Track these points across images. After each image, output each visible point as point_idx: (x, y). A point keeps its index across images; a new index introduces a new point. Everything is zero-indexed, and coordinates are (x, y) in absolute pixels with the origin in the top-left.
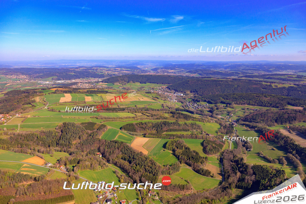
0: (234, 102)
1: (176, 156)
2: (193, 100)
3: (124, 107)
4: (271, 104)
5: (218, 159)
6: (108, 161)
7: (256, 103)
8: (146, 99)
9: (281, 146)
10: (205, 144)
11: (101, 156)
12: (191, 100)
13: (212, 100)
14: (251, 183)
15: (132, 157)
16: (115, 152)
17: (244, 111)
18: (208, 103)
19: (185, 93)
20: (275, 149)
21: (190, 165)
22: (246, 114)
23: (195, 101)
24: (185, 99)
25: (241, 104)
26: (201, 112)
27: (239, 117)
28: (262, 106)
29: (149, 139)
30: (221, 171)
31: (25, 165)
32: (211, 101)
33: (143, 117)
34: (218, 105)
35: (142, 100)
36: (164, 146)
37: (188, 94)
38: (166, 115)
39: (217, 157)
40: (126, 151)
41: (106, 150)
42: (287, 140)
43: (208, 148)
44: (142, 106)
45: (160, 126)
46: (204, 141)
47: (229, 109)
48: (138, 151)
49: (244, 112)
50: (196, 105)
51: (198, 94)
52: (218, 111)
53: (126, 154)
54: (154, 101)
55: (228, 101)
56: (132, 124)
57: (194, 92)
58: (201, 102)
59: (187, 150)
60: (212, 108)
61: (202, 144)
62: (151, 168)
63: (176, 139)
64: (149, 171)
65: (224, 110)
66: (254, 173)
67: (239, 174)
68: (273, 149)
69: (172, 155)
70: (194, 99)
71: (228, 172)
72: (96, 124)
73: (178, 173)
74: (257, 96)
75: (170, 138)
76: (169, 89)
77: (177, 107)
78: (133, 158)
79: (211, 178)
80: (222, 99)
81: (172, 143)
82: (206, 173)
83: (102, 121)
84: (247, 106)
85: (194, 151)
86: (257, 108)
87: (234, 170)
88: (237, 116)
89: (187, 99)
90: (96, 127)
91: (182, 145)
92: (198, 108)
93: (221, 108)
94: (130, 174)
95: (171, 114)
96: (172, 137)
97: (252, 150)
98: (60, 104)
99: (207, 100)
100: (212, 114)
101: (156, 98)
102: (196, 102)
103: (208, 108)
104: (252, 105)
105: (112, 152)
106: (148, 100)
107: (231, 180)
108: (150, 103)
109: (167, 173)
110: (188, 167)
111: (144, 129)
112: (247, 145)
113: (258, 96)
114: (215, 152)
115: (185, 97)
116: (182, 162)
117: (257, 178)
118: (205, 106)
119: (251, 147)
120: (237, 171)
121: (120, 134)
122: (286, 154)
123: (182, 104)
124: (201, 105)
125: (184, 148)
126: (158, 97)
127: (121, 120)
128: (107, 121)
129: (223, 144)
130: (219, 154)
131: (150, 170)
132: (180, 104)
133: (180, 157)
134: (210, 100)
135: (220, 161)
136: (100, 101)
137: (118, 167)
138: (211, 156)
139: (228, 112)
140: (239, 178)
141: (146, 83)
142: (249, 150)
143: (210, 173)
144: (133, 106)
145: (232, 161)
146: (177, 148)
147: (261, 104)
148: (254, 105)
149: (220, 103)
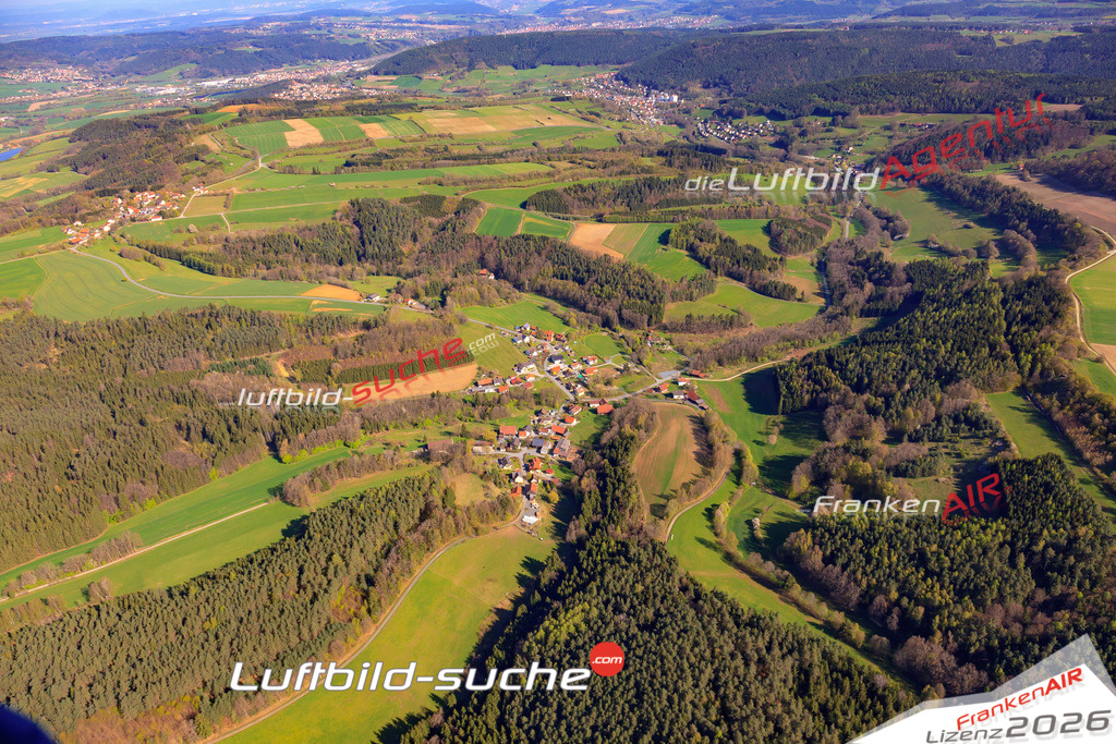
0: (857, 108)
1: (700, 260)
2: (719, 113)
3: (500, 149)
4: (980, 102)
5: (812, 265)
6: (519, 286)
7: (930, 102)
8: (559, 120)
9: (991, 215)
10: (774, 227)
11: (492, 277)
12: (709, 114)
13: (784, 107)
14: (899, 300)
15: (582, 268)
16: (531, 261)
17: (891, 134)
18: (771, 119)
19: (684, 94)
20: (972, 224)
21: (739, 278)
22: (896, 142)
23: (724, 115)
24: (687, 112)
25: (883, 113)
26: (751, 147)
27: (872, 153)
28: (949, 111)
29: (614, 226)
30: (823, 289)
31: (315, 302)
32: (782, 111)
33: (576, 171)
34: (805, 120)
35: (548, 124)
36: (664, 239)
37: (696, 96)
38: (647, 162)
39: (809, 260)
40: (563, 258)
41: (505, 259)
42: (1010, 199)
43: (784, 238)
44: (556, 144)
45: (636, 191)
46: (770, 223)
47: (842, 132)
48: (597, 253)
49: (890, 137)
50: (728, 129)
51: (731, 91)
52: (806, 139)
53: (563, 264)
54: (587, 124)
55: (839, 103)
56: (553, 193)
57: (716, 85)
58: (746, 118)
59: (729, 244)
60: (784, 134)
61: (767, 230)
62: (642, 287)
63: (695, 220)
64: (638, 294)
65: (823, 135)
66: (910, 280)
67: (869, 286)
68: (967, 227)
69: (688, 259)
70: (723, 110)
71: (842, 286)
72: (444, 198)
73: (711, 295)
74: (935, 81)
75: (673, 222)
76: (626, 81)
77: (667, 139)
78: (588, 271)
79: (796, 302)
80: (817, 98)
81: (685, 230)
82: (784, 293)
83: (458, 189)
84: (899, 118)
85: (748, 247)
86: (933, 119)
87: (857, 281)
88: (867, 153)
89: (696, 111)
90: (449, 207)
91: (712, 233)
92: (736, 136)
93: (816, 130)
94: (590, 306)
95: (662, 159)
96: (680, 216)
97: (907, 235)
98: (295, 152)
99: (766, 108)
100: (786, 150)
101: (591, 113)
102: (730, 118)
103: (773, 136)
104: (918, 111)
105: (523, 263)
106: (569, 124)
107: (849, 300)
108: (577, 134)
109: (684, 297)
110: (734, 283)
111: (592, 202)
112: (895, 226)
113: (939, 78)
114: (803, 246)
115: (685, 104)
116: (719, 273)
117: (916, 288)
118: (761, 128)
119: (905, 230)
120: (866, 280)
121: (528, 220)
122: (1001, 233)
123: (681, 130)
124: (746, 128)
125: (717, 240)
126: (597, 110)
127: (514, 184)
128: (473, 189)
129: (825, 227)
130: (814, 252)
131: (642, 291)
132: (675, 129)
133: (713, 259)
134: (777, 108)
135: (817, 268)
136: (416, 136)
137: (549, 297)
138: (793, 257)
139: (838, 143)
140: (870, 296)
141: (534, 67)
142: (900, 238)
143: (794, 290)
144: (527, 145)
145: (851, 263)
146: (701, 240)
147: (948, 106)
148: (925, 111)
149: (812, 115)
